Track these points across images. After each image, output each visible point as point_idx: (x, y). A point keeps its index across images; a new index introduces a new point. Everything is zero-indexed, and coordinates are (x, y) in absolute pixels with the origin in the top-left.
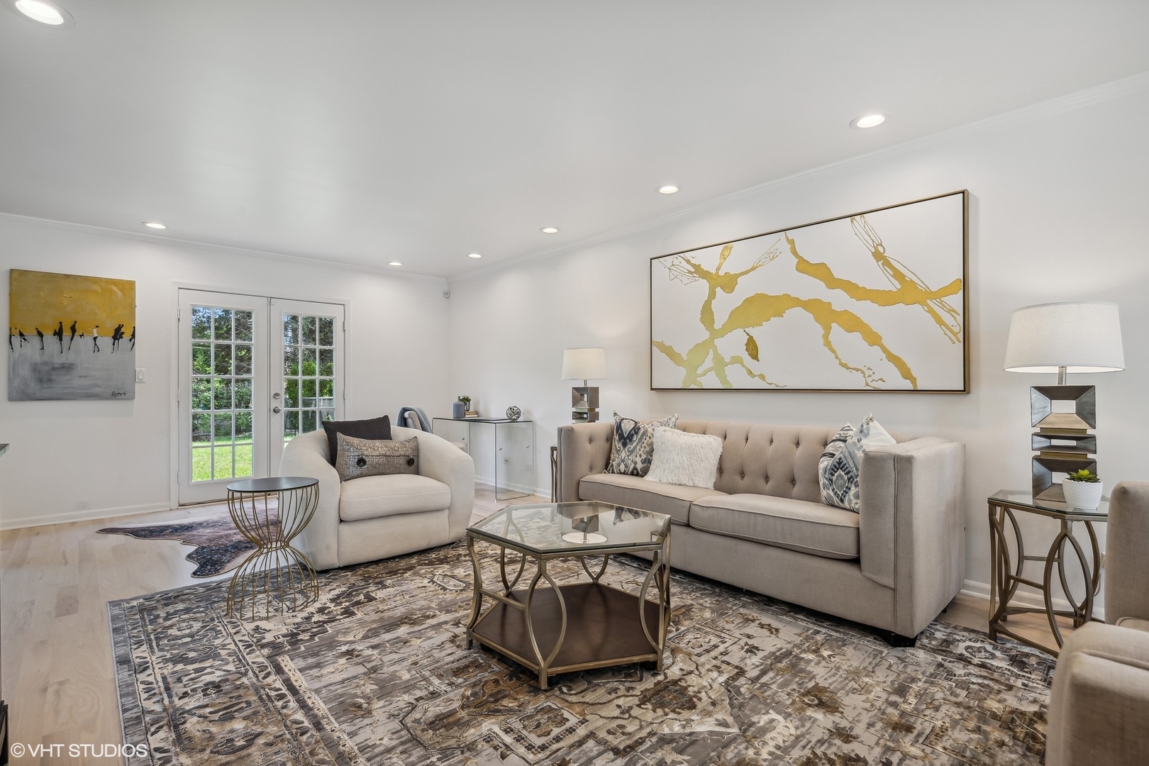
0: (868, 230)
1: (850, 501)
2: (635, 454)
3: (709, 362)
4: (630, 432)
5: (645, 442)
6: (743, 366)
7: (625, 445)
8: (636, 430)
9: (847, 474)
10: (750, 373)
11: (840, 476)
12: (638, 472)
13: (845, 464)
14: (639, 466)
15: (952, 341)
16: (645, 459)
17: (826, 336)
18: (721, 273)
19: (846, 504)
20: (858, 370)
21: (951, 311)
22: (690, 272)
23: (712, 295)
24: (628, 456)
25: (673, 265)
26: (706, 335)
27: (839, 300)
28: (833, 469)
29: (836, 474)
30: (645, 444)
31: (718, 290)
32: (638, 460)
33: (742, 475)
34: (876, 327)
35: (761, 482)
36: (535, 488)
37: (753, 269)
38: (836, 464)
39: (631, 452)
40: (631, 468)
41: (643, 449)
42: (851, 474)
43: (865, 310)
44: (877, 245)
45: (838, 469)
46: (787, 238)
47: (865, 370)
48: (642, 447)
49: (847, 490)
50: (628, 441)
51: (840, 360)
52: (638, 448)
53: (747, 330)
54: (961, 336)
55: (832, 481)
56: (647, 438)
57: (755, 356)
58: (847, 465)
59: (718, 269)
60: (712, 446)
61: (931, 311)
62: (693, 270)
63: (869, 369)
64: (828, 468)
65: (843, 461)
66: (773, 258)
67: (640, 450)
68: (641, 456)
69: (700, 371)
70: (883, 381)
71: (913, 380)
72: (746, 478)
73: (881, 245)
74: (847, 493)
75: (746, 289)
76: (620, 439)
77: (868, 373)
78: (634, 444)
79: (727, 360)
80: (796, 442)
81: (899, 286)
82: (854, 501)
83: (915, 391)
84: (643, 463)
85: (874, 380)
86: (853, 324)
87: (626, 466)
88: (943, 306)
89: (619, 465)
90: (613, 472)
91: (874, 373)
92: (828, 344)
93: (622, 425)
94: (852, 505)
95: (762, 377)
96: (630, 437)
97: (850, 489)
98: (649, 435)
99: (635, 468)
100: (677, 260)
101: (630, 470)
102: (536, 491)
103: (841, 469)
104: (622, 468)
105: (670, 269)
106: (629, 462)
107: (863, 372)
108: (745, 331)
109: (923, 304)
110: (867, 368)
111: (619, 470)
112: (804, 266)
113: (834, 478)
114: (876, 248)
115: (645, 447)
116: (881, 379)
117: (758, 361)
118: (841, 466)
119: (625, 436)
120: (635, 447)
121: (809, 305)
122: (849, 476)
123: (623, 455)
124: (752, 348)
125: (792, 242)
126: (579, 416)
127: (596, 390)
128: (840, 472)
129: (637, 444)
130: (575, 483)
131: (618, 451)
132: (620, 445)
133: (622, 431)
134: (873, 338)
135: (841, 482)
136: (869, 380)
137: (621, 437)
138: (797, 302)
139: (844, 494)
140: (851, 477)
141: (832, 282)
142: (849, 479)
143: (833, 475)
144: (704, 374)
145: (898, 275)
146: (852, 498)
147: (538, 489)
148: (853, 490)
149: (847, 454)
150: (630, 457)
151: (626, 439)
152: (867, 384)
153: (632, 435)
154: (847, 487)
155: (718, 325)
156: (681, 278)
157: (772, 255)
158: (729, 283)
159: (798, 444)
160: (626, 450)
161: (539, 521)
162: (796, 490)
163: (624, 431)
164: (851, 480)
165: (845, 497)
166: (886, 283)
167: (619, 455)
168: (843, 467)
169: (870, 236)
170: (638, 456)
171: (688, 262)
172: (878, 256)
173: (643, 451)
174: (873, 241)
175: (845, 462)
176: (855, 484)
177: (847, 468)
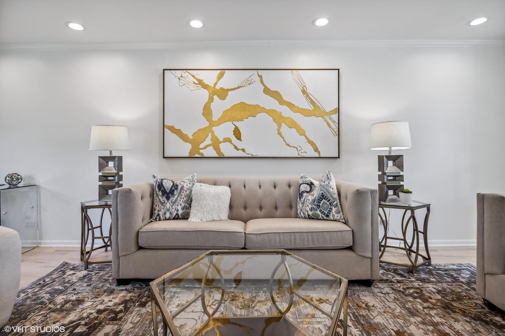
0: (300, 79)
1: (333, 216)
2: (177, 204)
3: (208, 141)
4: (171, 188)
5: (183, 194)
6: (232, 143)
7: (168, 198)
8: (175, 186)
9: (328, 201)
10: (236, 148)
11: (324, 203)
12: (178, 217)
13: (326, 196)
14: (180, 212)
15: (334, 135)
16: (184, 206)
17: (278, 130)
18: (218, 87)
19: (331, 217)
20: (294, 147)
21: (334, 122)
22: (194, 83)
23: (211, 99)
24: (172, 206)
25: (182, 77)
26: (207, 124)
27: (285, 111)
28: (319, 200)
29: (322, 202)
30: (183, 196)
31: (215, 97)
32: (179, 208)
33: (245, 208)
34: (303, 126)
35: (258, 211)
36: (39, 241)
37: (239, 87)
38: (321, 197)
39: (174, 203)
40: (174, 214)
41: (182, 200)
42: (330, 201)
43: (298, 118)
44: (304, 86)
45: (322, 199)
46: (258, 75)
47: (298, 147)
48: (181, 198)
49: (331, 210)
50: (170, 195)
51: (286, 142)
52: (179, 199)
53: (234, 123)
54: (337, 133)
55: (319, 206)
56: (184, 192)
57: (239, 137)
58: (327, 197)
59: (215, 84)
60: (225, 192)
61: (326, 121)
62: (197, 82)
63: (300, 147)
64: (316, 199)
65: (324, 195)
66: (250, 84)
67: (180, 201)
68: (181, 205)
69: (202, 146)
70: (306, 153)
71: (319, 153)
72: (248, 210)
73: (305, 87)
74: (331, 211)
75: (232, 99)
76: (163, 195)
77: (299, 149)
78: (176, 197)
79: (221, 140)
80: (274, 186)
81: (313, 108)
82: (336, 215)
83: (320, 158)
84: (182, 209)
85: (302, 152)
86: (293, 125)
87: (171, 214)
88: (331, 119)
89: (165, 214)
90: (160, 220)
91: (302, 149)
92: (280, 134)
93: (164, 184)
94: (336, 217)
95: (243, 150)
96: (172, 192)
97: (332, 209)
98: (185, 189)
99: (177, 214)
100: (185, 74)
101: (173, 216)
102: (40, 243)
103: (324, 199)
104: (168, 215)
105: (179, 79)
106: (173, 210)
107: (297, 148)
108: (233, 123)
109: (323, 117)
110: (298, 146)
111: (165, 217)
112: (267, 91)
113: (321, 205)
114: (303, 88)
115: (183, 198)
116: (305, 152)
117: (241, 141)
118: (324, 197)
119: (168, 191)
120: (176, 199)
121: (270, 112)
122: (330, 202)
123: (168, 205)
124: (237, 133)
125: (260, 77)
126: (105, 178)
127: (120, 158)
128: (324, 200)
129: (178, 197)
130: (134, 235)
131: (162, 204)
132: (164, 199)
133: (164, 188)
134: (302, 132)
135: (325, 206)
136: (300, 152)
137: (164, 192)
138: (263, 110)
139: (329, 212)
140: (331, 203)
141: (282, 102)
142: (330, 204)
143: (320, 203)
144: (206, 147)
145: (313, 103)
146: (335, 214)
147: (43, 241)
148: (334, 209)
149: (326, 191)
150: (173, 207)
151: (168, 194)
152: (299, 154)
153: (173, 191)
154: (330, 208)
155: (215, 118)
156: (188, 86)
157: (249, 83)
158: (223, 94)
159: (275, 187)
160: (170, 201)
161: (72, 272)
162: (278, 212)
163: (166, 188)
164: (332, 204)
165: (330, 213)
166: (307, 106)
167: (164, 206)
168: (325, 197)
169: (300, 82)
170: (179, 205)
171: (193, 76)
172: (304, 92)
173: (182, 201)
174: (302, 84)
175: (325, 195)
176: (334, 206)
177: (328, 198)
